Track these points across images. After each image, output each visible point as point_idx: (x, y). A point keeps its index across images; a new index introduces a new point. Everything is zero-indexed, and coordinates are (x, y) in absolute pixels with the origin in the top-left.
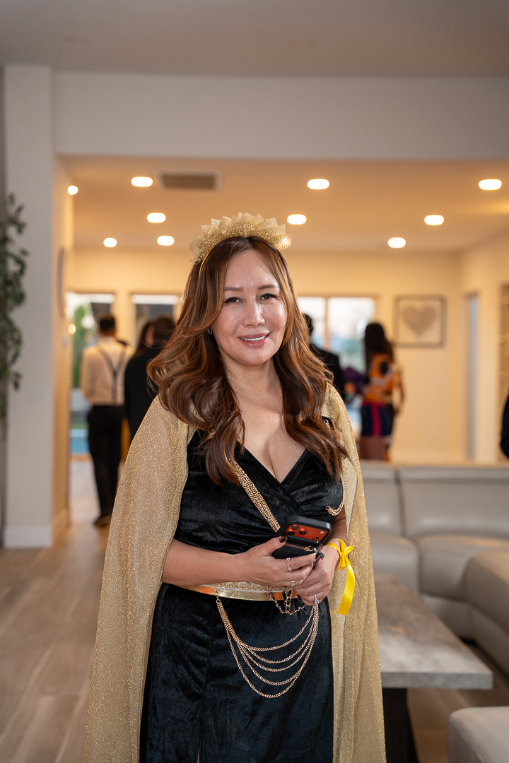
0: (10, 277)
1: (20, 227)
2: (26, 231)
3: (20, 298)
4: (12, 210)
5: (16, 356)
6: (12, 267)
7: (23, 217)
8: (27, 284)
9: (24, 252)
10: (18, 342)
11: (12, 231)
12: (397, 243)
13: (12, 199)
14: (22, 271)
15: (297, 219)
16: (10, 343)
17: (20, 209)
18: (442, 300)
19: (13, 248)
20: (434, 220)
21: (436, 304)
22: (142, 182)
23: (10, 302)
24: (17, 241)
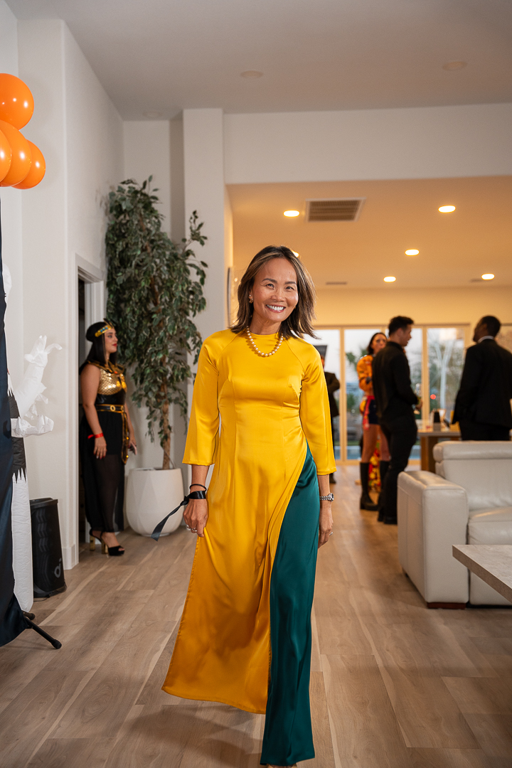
1: (202, 240)
2: (208, 243)
3: (201, 305)
6: (194, 277)
7: (203, 232)
8: (207, 292)
9: (204, 264)
11: (193, 246)
14: (202, 281)
16: (192, 346)
17: (201, 225)
19: (193, 260)
22: (292, 214)
24: (199, 253)
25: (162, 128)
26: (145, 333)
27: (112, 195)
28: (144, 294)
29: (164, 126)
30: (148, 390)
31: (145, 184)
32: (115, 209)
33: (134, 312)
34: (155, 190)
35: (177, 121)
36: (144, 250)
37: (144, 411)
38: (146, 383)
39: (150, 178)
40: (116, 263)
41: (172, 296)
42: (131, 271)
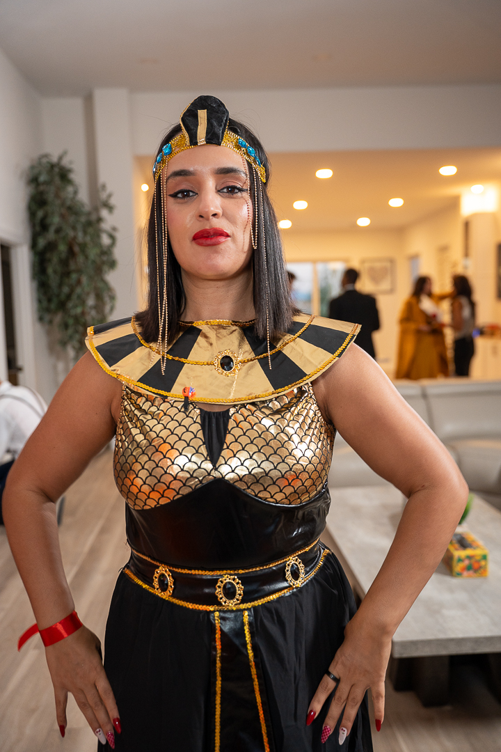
0: (105, 249)
1: (110, 208)
2: (116, 211)
3: (112, 264)
4: (104, 196)
5: (112, 309)
6: (106, 240)
7: (113, 201)
8: (118, 253)
9: (114, 229)
10: (113, 298)
11: (104, 213)
12: (364, 222)
13: (104, 187)
14: (113, 243)
15: (300, 205)
16: (108, 300)
17: (110, 196)
18: (392, 261)
19: (105, 226)
20: (396, 202)
21: (388, 265)
23: (105, 268)
24: (109, 220)
25: (75, 105)
26: (66, 290)
27: (32, 167)
28: (64, 255)
29: (77, 104)
30: (71, 338)
31: (60, 158)
32: (34, 180)
33: (55, 272)
34: (71, 162)
35: (89, 100)
36: (62, 216)
37: (71, 353)
38: (70, 331)
39: (65, 153)
40: (38, 228)
41: (87, 257)
42: (51, 235)
